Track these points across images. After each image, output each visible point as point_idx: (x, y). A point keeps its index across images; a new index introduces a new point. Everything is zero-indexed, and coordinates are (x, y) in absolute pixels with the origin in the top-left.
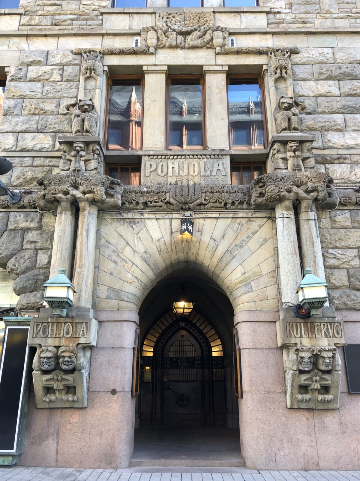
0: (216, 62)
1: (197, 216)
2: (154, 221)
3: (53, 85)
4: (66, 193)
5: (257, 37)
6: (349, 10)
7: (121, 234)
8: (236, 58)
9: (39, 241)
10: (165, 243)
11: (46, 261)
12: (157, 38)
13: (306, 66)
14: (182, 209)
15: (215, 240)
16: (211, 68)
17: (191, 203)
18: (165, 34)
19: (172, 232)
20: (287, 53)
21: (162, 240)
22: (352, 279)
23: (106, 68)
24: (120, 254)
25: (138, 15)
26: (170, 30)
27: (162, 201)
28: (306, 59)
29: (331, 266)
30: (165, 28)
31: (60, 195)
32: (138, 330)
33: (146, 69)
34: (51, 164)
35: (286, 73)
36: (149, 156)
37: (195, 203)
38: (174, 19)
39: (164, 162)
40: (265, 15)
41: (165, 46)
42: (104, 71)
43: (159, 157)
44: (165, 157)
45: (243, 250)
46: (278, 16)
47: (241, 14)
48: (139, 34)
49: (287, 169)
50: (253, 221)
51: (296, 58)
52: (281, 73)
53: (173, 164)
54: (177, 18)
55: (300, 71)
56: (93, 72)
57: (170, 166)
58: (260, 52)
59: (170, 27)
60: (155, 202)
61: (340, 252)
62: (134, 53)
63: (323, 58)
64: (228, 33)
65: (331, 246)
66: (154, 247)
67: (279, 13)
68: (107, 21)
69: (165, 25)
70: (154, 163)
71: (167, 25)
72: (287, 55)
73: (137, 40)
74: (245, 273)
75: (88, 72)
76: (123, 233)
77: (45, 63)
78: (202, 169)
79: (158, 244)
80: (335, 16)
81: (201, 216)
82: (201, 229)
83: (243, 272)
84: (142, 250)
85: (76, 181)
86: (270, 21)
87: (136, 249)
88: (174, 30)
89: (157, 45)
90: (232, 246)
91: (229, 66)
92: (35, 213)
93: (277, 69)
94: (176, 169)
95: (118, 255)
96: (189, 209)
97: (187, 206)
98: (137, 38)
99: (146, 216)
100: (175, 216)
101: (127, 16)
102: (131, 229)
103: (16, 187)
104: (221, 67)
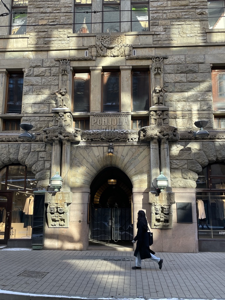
0: (126, 64)
1: (115, 145)
2: (96, 148)
3: (47, 78)
4: (57, 137)
5: (147, 50)
6: (196, 32)
7: (81, 153)
8: (136, 62)
9: (45, 157)
10: (101, 157)
11: (49, 166)
12: (96, 51)
13: (170, 65)
14: (108, 141)
15: (123, 156)
16: (124, 67)
17: (112, 139)
18: (100, 48)
19: (104, 153)
20: (162, 59)
21: (99, 156)
22: (183, 174)
23: (72, 68)
24: (81, 163)
25: (87, 37)
26: (103, 47)
27: (99, 138)
28: (171, 62)
29: (174, 168)
30: (101, 45)
31: (54, 138)
32: (90, 195)
33: (91, 69)
34: (48, 120)
35: (160, 71)
36: (93, 115)
37: (114, 139)
38: (105, 40)
39: (100, 118)
40: (152, 36)
41: (100, 55)
42: (71, 70)
43: (98, 116)
44: (101, 116)
45: (135, 161)
46: (159, 36)
47: (140, 36)
48: (87, 49)
49: (156, 124)
50: (141, 147)
51: (166, 61)
52: (158, 71)
53: (104, 120)
54: (107, 39)
55: (168, 68)
56: (65, 72)
57: (103, 120)
58: (148, 59)
59: (103, 45)
60: (96, 139)
61: (178, 162)
62: (86, 60)
63: (179, 61)
64: (132, 48)
65: (175, 159)
66: (96, 159)
67: (159, 34)
68: (71, 42)
69: (100, 43)
70: (95, 119)
71: (101, 43)
72: (161, 60)
73: (86, 52)
74: (136, 171)
75: (63, 71)
76: (82, 153)
77: (42, 66)
78: (118, 122)
79: (97, 158)
80: (188, 35)
81: (117, 145)
82: (117, 151)
83: (135, 171)
84: (90, 161)
85: (61, 131)
86: (154, 39)
87: (88, 160)
88: (105, 47)
89: (97, 55)
90: (131, 159)
91: (132, 66)
92: (43, 144)
93: (155, 69)
94: (106, 122)
95: (80, 163)
96: (112, 142)
97: (111, 140)
98: (86, 51)
99: (92, 145)
100: (105, 145)
101: (81, 38)
102: (85, 151)
103: (33, 132)
104: (128, 67)
